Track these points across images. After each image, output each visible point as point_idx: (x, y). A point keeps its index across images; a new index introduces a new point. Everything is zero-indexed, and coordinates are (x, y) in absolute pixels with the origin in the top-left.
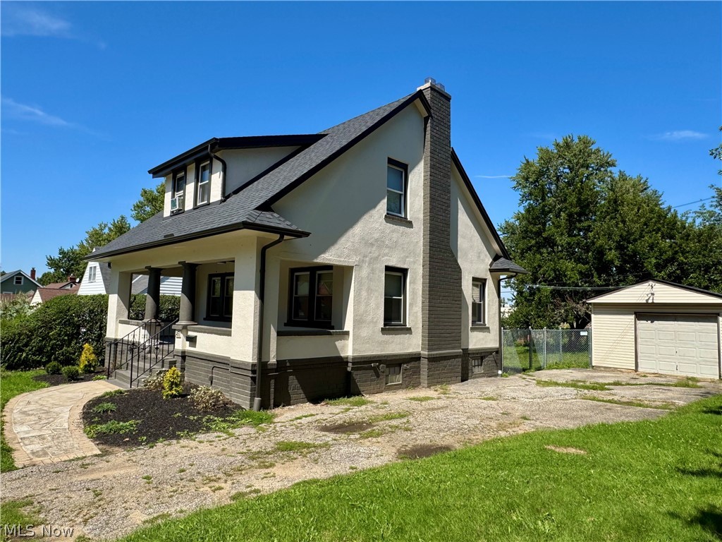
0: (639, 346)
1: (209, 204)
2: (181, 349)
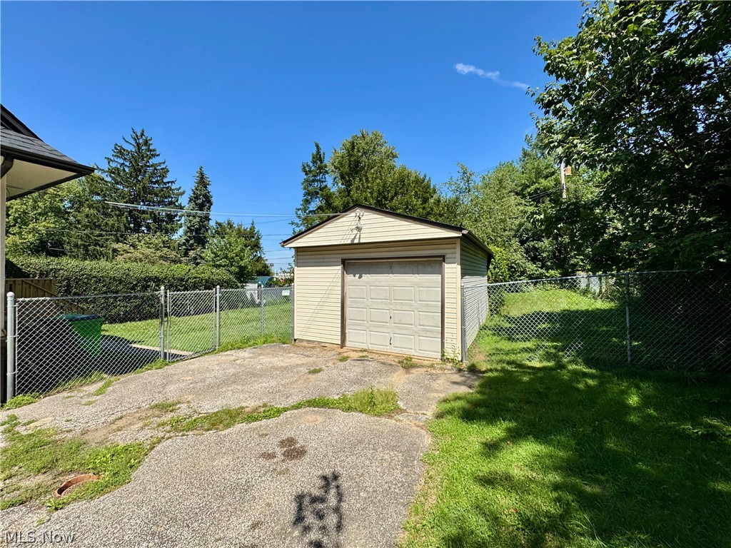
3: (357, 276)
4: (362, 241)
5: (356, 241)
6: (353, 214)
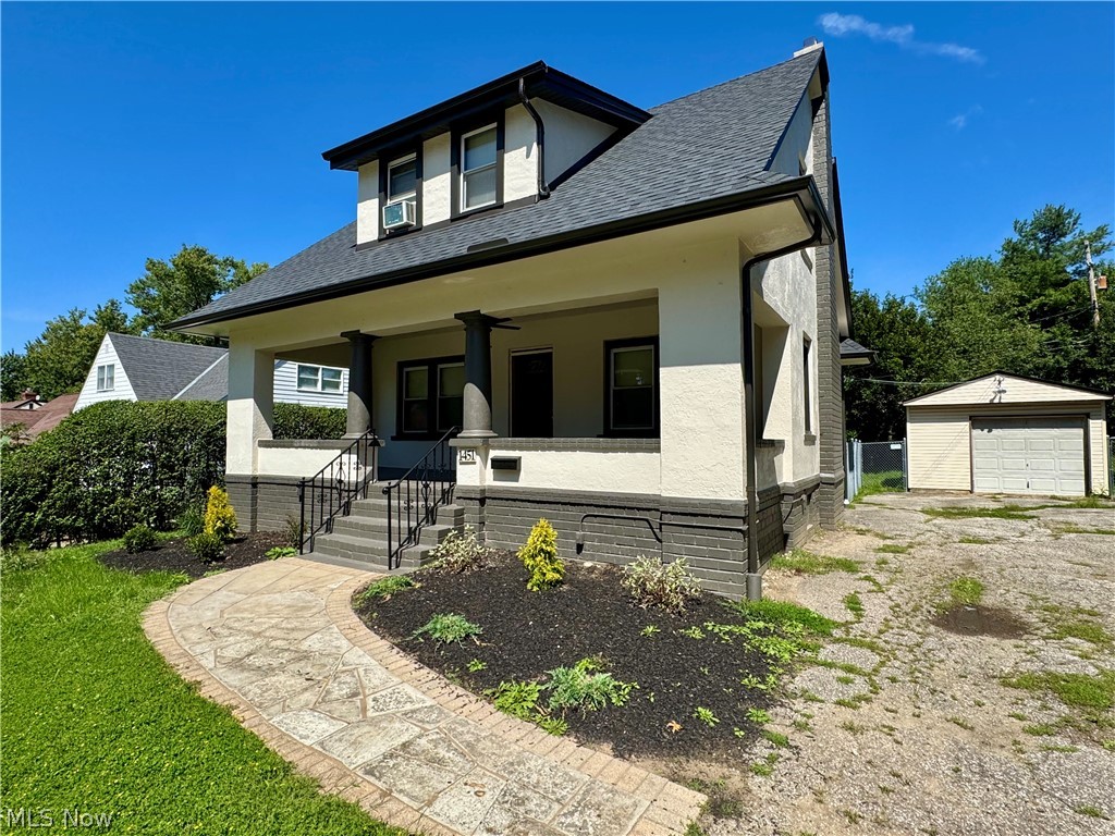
0: (974, 460)
1: (500, 206)
2: (478, 484)
3: (986, 431)
4: (1002, 401)
5: (996, 401)
6: (993, 379)
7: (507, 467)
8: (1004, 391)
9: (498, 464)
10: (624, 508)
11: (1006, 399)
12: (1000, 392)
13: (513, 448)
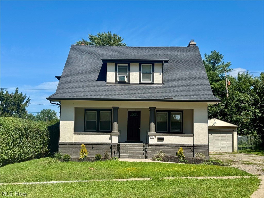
1: (153, 83)
2: (155, 143)
3: (211, 134)
5: (214, 126)
7: (161, 139)
8: (216, 123)
9: (159, 139)
10: (186, 146)
11: (216, 125)
12: (215, 123)
13: (162, 136)
